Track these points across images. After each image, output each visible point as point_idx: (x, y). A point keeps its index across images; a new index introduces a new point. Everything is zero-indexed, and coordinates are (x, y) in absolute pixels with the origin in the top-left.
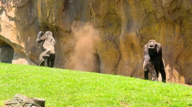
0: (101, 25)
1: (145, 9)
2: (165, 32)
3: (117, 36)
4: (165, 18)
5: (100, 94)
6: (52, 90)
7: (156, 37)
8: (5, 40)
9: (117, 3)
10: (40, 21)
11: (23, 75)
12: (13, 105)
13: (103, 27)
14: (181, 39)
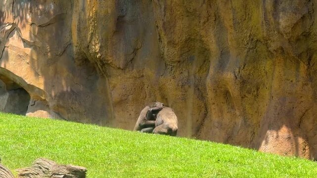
0: (177, 59)
1: (250, 34)
2: (282, 73)
3: (203, 79)
4: (283, 51)
5: (176, 166)
6: (96, 156)
7: (266, 82)
8: (17, 78)
9: (204, 23)
10: (75, 49)
11: (47, 133)
12: (31, 177)
13: (179, 62)
14: (309, 86)
